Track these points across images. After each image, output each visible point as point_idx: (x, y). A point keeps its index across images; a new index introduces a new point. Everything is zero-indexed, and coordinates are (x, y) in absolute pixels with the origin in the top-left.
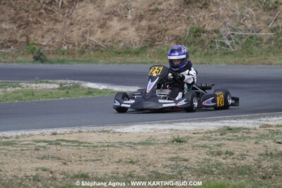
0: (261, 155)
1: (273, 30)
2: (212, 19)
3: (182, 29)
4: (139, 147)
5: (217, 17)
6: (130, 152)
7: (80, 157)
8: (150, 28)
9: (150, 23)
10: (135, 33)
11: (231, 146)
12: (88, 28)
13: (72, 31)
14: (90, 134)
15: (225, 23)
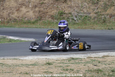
0: (86, 71)
1: (96, 13)
2: (68, 8)
3: (54, 12)
4: (30, 66)
5: (70, 7)
6: (26, 69)
7: (3, 71)
8: (40, 12)
9: (40, 9)
10: (33, 14)
11: (73, 66)
12: (11, 11)
13: (3, 12)
14: (8, 60)
15: (74, 10)
